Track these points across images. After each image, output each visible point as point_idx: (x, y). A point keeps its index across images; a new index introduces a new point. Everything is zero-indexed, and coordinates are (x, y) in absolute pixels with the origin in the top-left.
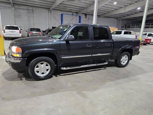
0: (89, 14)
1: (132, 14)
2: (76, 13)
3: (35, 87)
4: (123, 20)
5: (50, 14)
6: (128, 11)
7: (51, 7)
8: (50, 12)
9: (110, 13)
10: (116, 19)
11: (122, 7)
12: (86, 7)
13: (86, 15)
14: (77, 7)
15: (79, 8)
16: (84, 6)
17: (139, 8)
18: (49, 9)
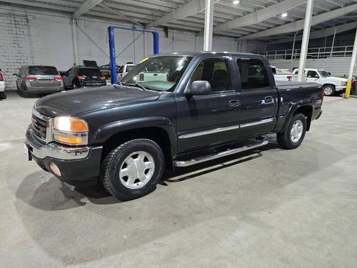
0: (173, 29)
1: (269, 28)
2: (143, 24)
3: (130, 218)
4: (248, 41)
5: (74, 26)
6: (263, 22)
7: (77, 8)
8: (74, 21)
9: (222, 25)
10: (233, 39)
11: (249, 13)
12: (167, 10)
13: (166, 29)
14: (145, 11)
15: (149, 12)
16: (162, 9)
17: (284, 15)
18: (72, 13)
